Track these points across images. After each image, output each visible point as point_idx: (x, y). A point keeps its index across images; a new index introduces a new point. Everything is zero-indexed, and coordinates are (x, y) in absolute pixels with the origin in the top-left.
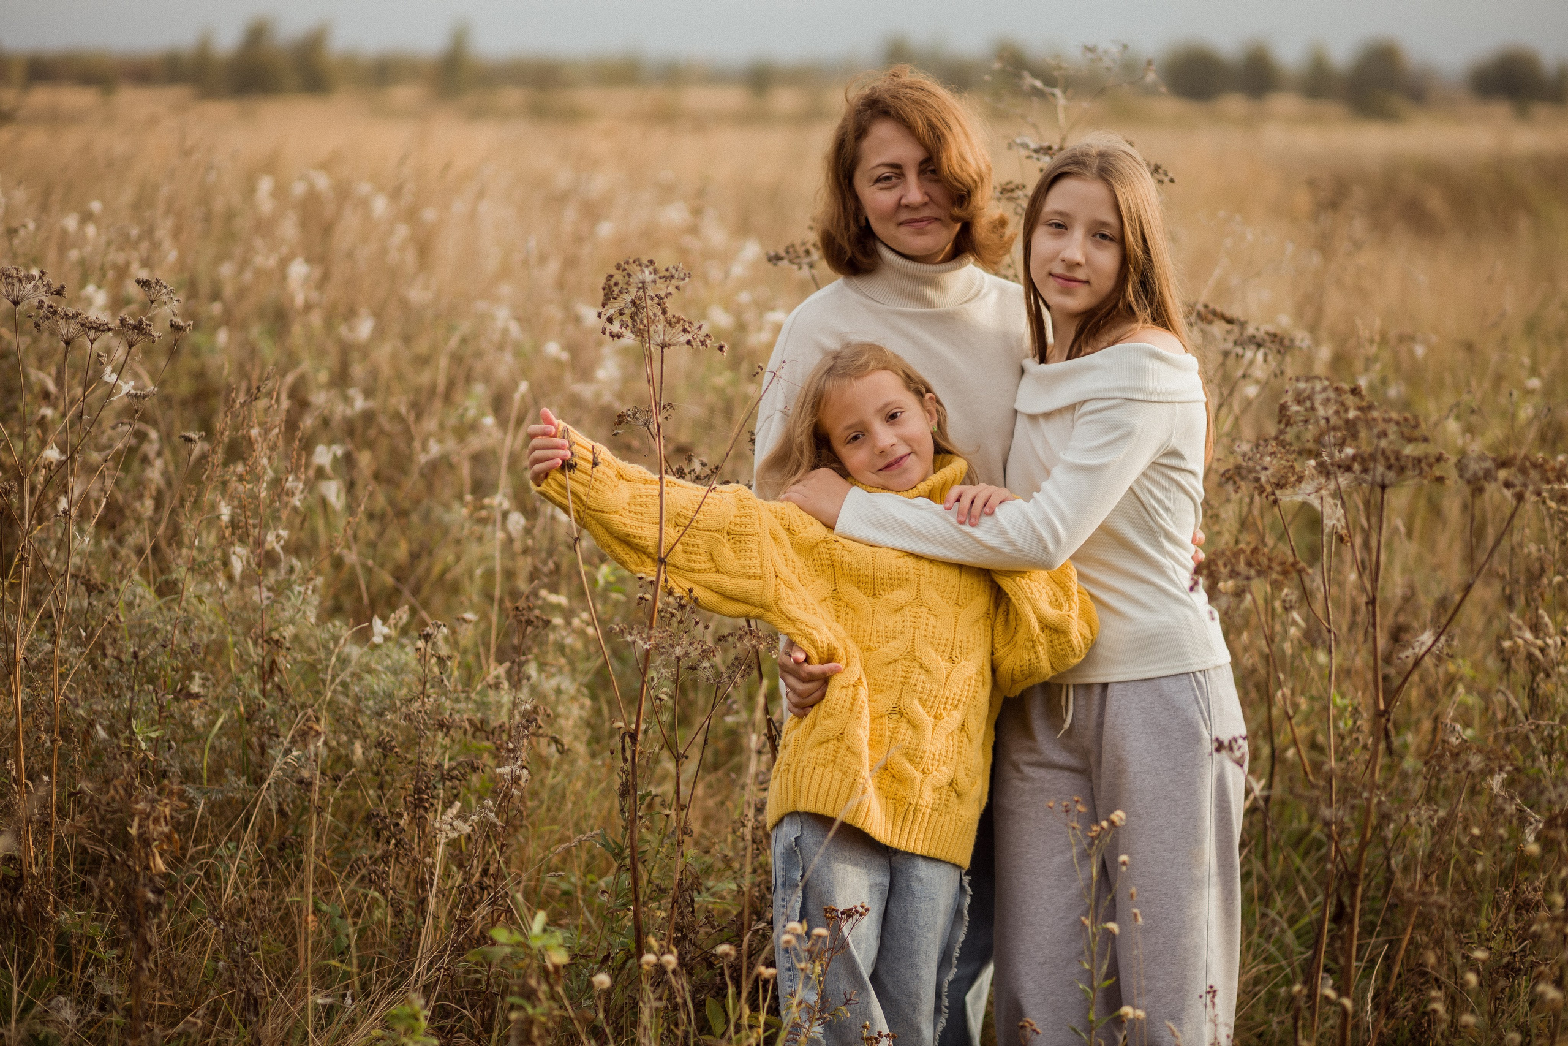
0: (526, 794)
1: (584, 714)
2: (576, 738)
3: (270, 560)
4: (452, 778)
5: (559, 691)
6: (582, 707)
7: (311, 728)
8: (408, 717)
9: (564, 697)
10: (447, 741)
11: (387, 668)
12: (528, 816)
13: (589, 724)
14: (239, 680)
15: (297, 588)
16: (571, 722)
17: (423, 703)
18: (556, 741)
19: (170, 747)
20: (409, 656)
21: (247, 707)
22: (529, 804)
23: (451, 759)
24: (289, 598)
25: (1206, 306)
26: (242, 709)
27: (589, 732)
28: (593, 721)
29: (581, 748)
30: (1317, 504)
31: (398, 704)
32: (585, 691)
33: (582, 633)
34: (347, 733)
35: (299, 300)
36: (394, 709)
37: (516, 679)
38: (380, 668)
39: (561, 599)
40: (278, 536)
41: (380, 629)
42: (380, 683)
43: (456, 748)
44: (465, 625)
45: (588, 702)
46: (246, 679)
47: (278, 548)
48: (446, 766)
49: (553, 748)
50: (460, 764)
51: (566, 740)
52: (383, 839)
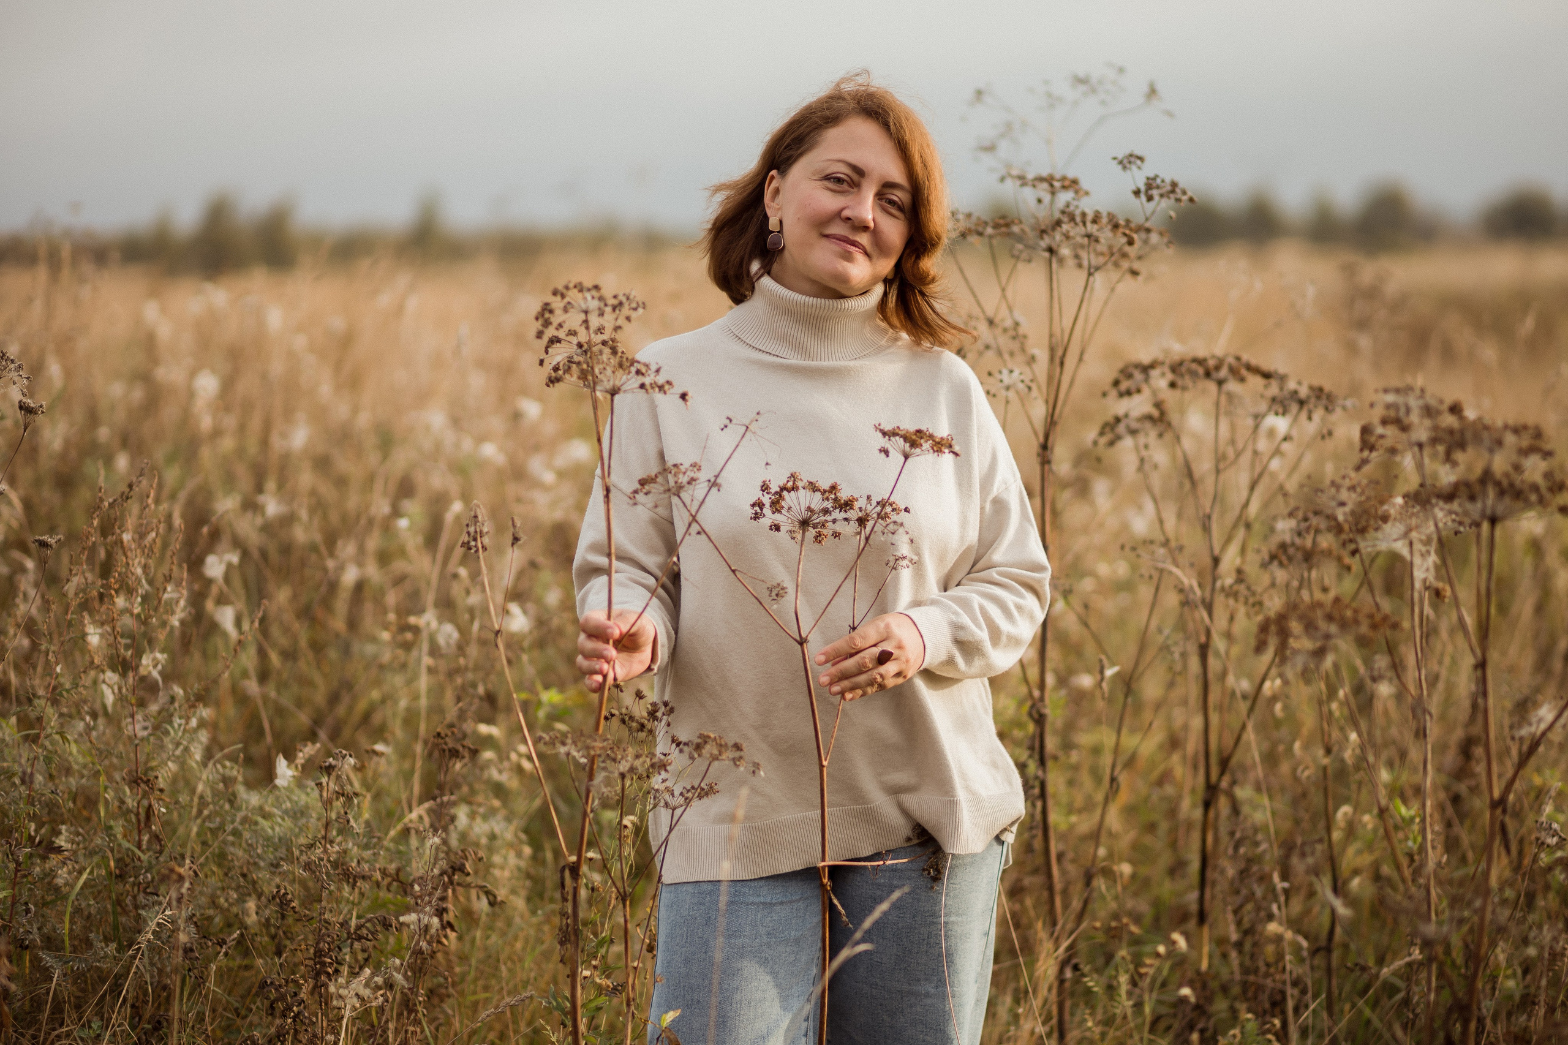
0: (453, 958)
1: (523, 864)
2: (513, 892)
3: (148, 688)
4: (360, 938)
5: (493, 837)
6: (519, 855)
7: (172, 871)
8: (307, 866)
9: (498, 843)
10: (355, 897)
11: (286, 812)
12: (454, 985)
13: (528, 876)
14: (110, 828)
15: (177, 721)
16: (507, 873)
17: (325, 851)
18: (488, 893)
19: (28, 911)
20: (309, 797)
21: (118, 861)
22: (457, 970)
23: (359, 917)
24: (167, 733)
25: (1238, 359)
26: (112, 864)
27: (528, 883)
28: (533, 871)
29: (519, 903)
30: (1405, 552)
31: (296, 853)
32: (523, 837)
33: (520, 770)
34: (238, 888)
35: (206, 423)
36: (290, 858)
37: (441, 820)
38: (275, 811)
39: (493, 731)
40: (154, 659)
41: (285, 772)
42: (278, 827)
43: (366, 903)
44: (375, 759)
45: (527, 850)
46: (118, 827)
47: (155, 674)
48: (353, 923)
49: (484, 901)
50: (369, 920)
51: (502, 894)
52: (278, 1013)
